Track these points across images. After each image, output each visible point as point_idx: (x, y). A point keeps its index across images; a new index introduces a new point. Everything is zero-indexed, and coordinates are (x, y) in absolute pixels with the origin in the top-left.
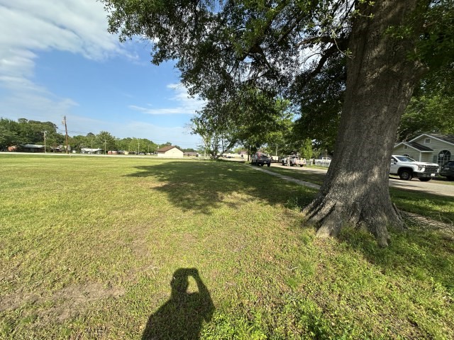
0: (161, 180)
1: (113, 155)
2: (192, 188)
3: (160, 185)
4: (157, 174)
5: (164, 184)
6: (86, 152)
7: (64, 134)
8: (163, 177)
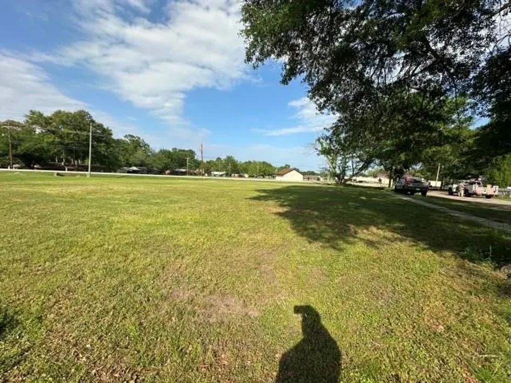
0: (281, 206)
1: (235, 178)
2: (317, 217)
3: (281, 210)
4: (277, 198)
5: (285, 209)
6: (215, 175)
7: (200, 159)
8: (283, 202)
